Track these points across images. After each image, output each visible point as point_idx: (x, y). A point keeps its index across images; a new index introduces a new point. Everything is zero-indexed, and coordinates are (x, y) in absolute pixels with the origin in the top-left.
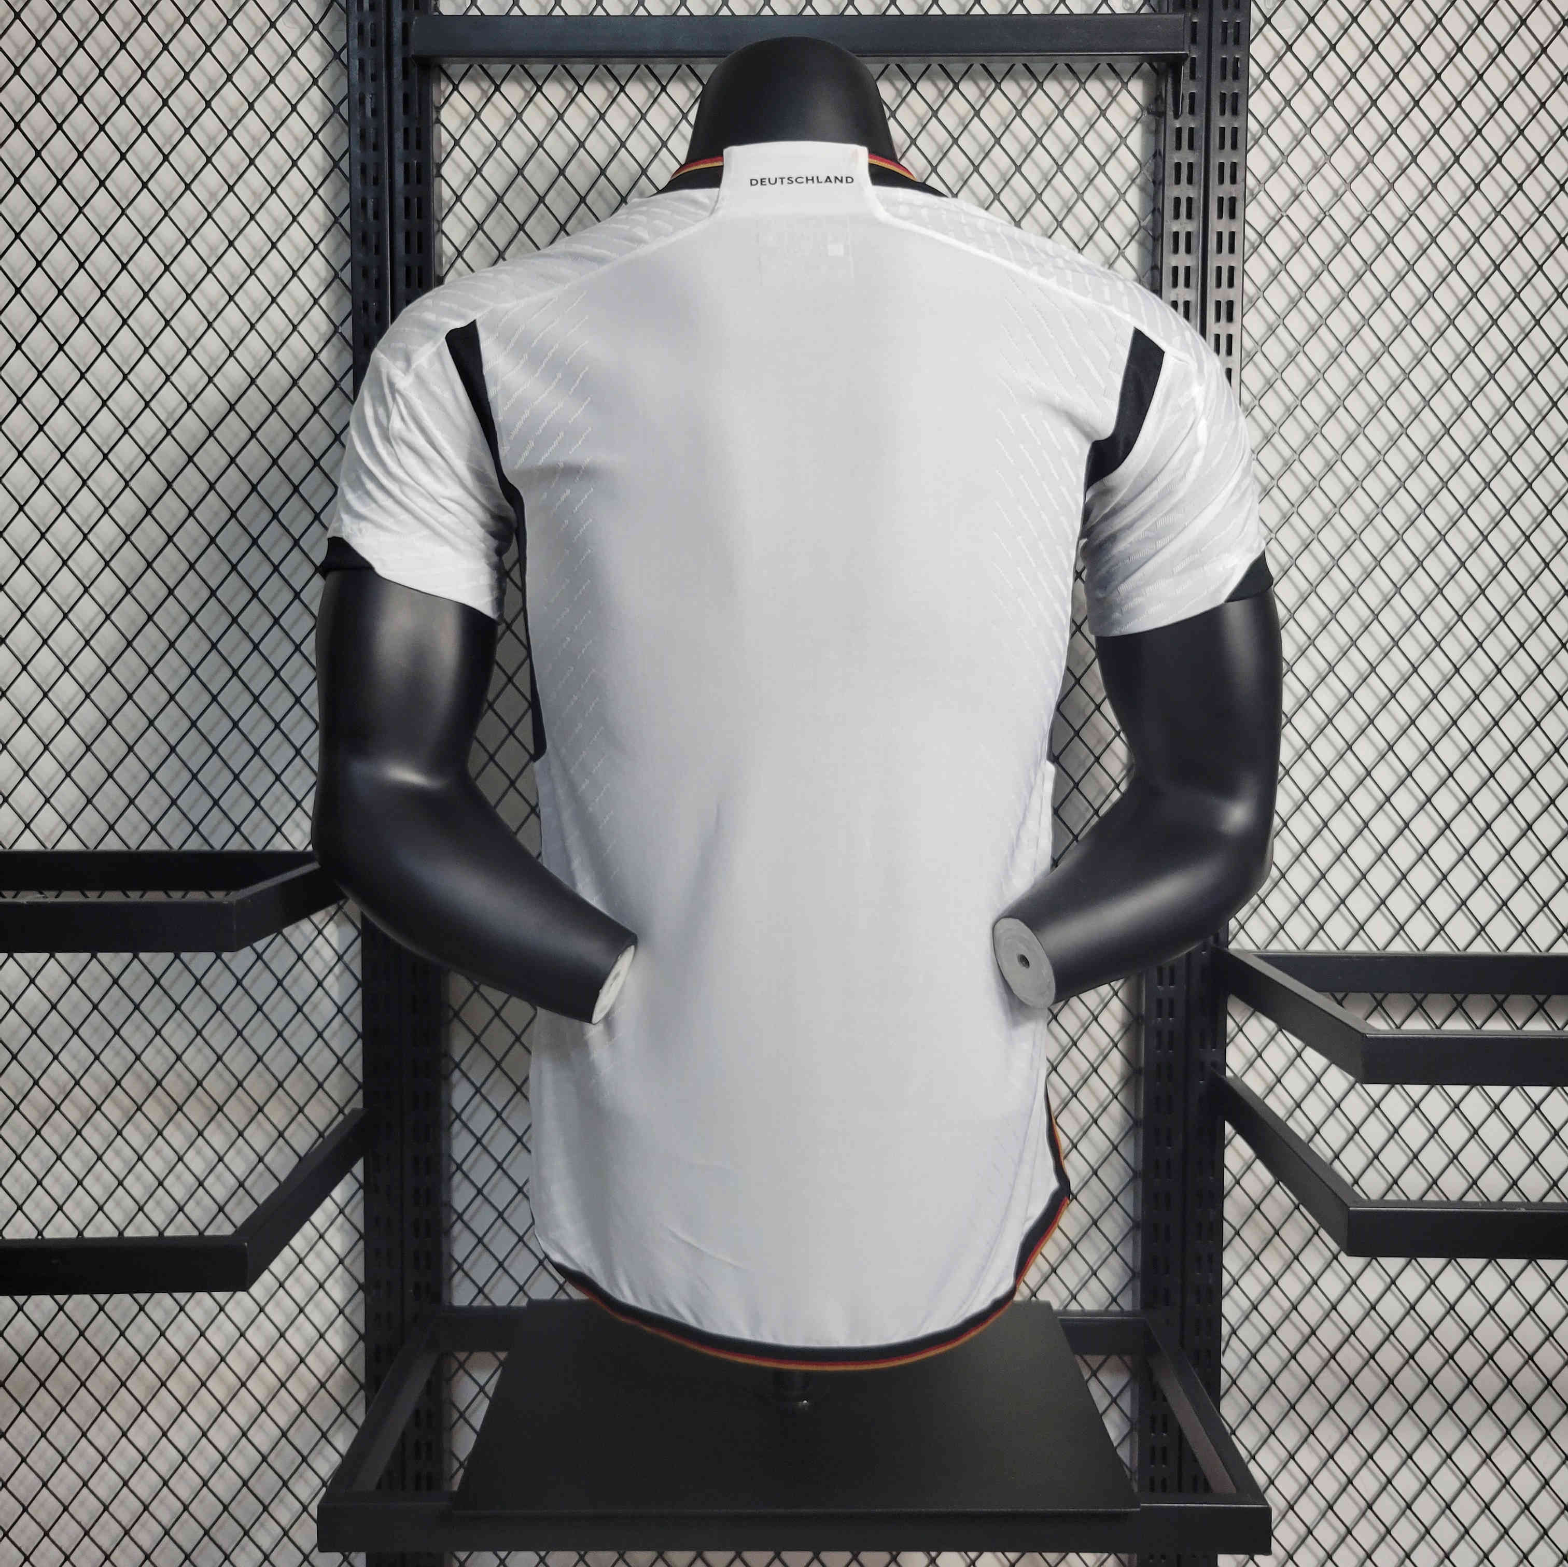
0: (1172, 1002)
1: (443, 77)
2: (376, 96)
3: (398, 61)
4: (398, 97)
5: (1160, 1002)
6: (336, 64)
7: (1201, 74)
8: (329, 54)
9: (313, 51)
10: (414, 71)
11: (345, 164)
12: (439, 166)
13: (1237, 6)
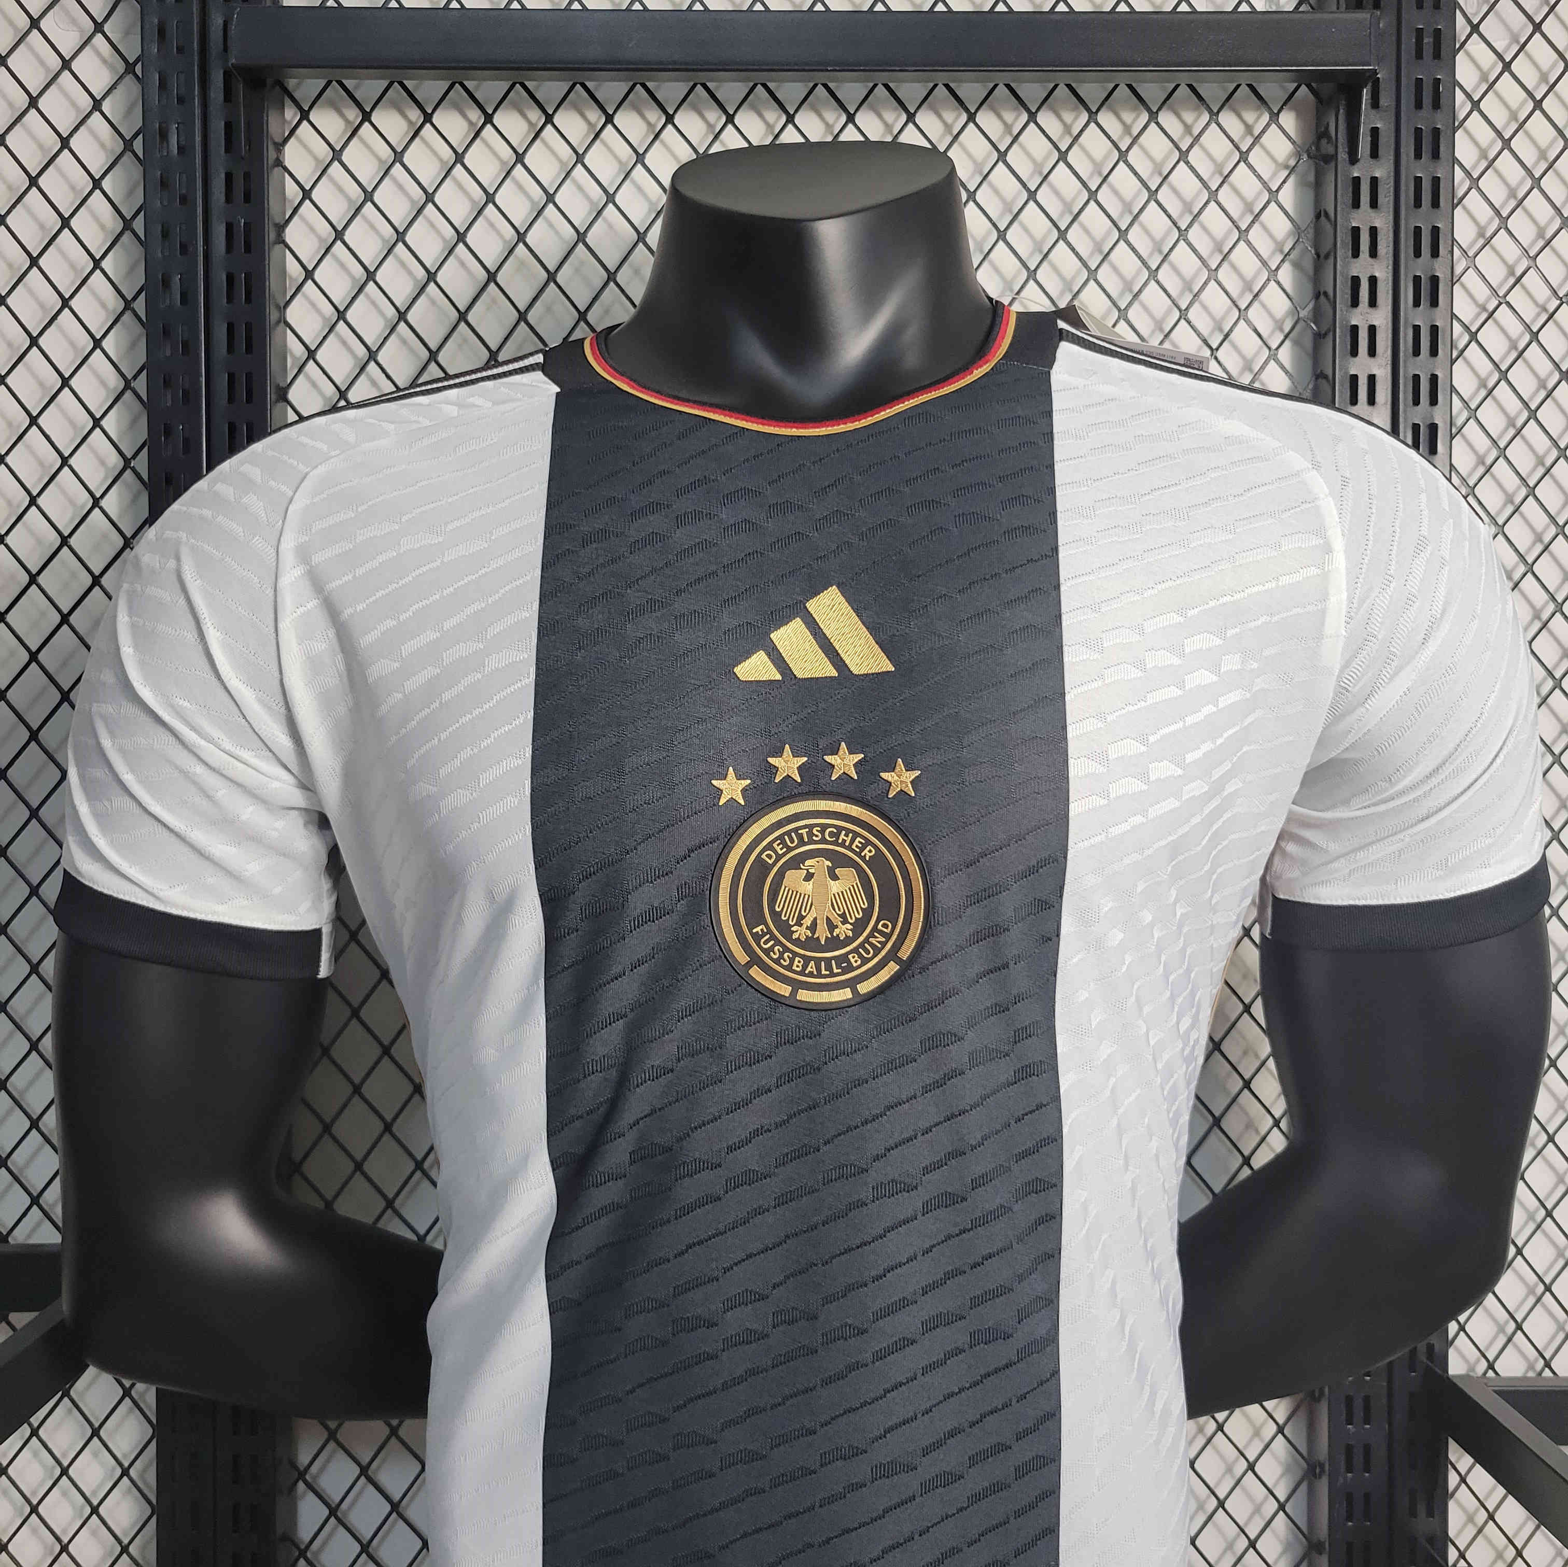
0: (1367, 1449)
1: (288, 102)
2: (185, 128)
3: (217, 78)
4: (218, 126)
5: (1349, 1450)
6: (129, 78)
7: (1386, 100)
8: (121, 67)
9: (97, 62)
10: (240, 88)
11: (139, 225)
12: (281, 228)
13: (1437, 6)
